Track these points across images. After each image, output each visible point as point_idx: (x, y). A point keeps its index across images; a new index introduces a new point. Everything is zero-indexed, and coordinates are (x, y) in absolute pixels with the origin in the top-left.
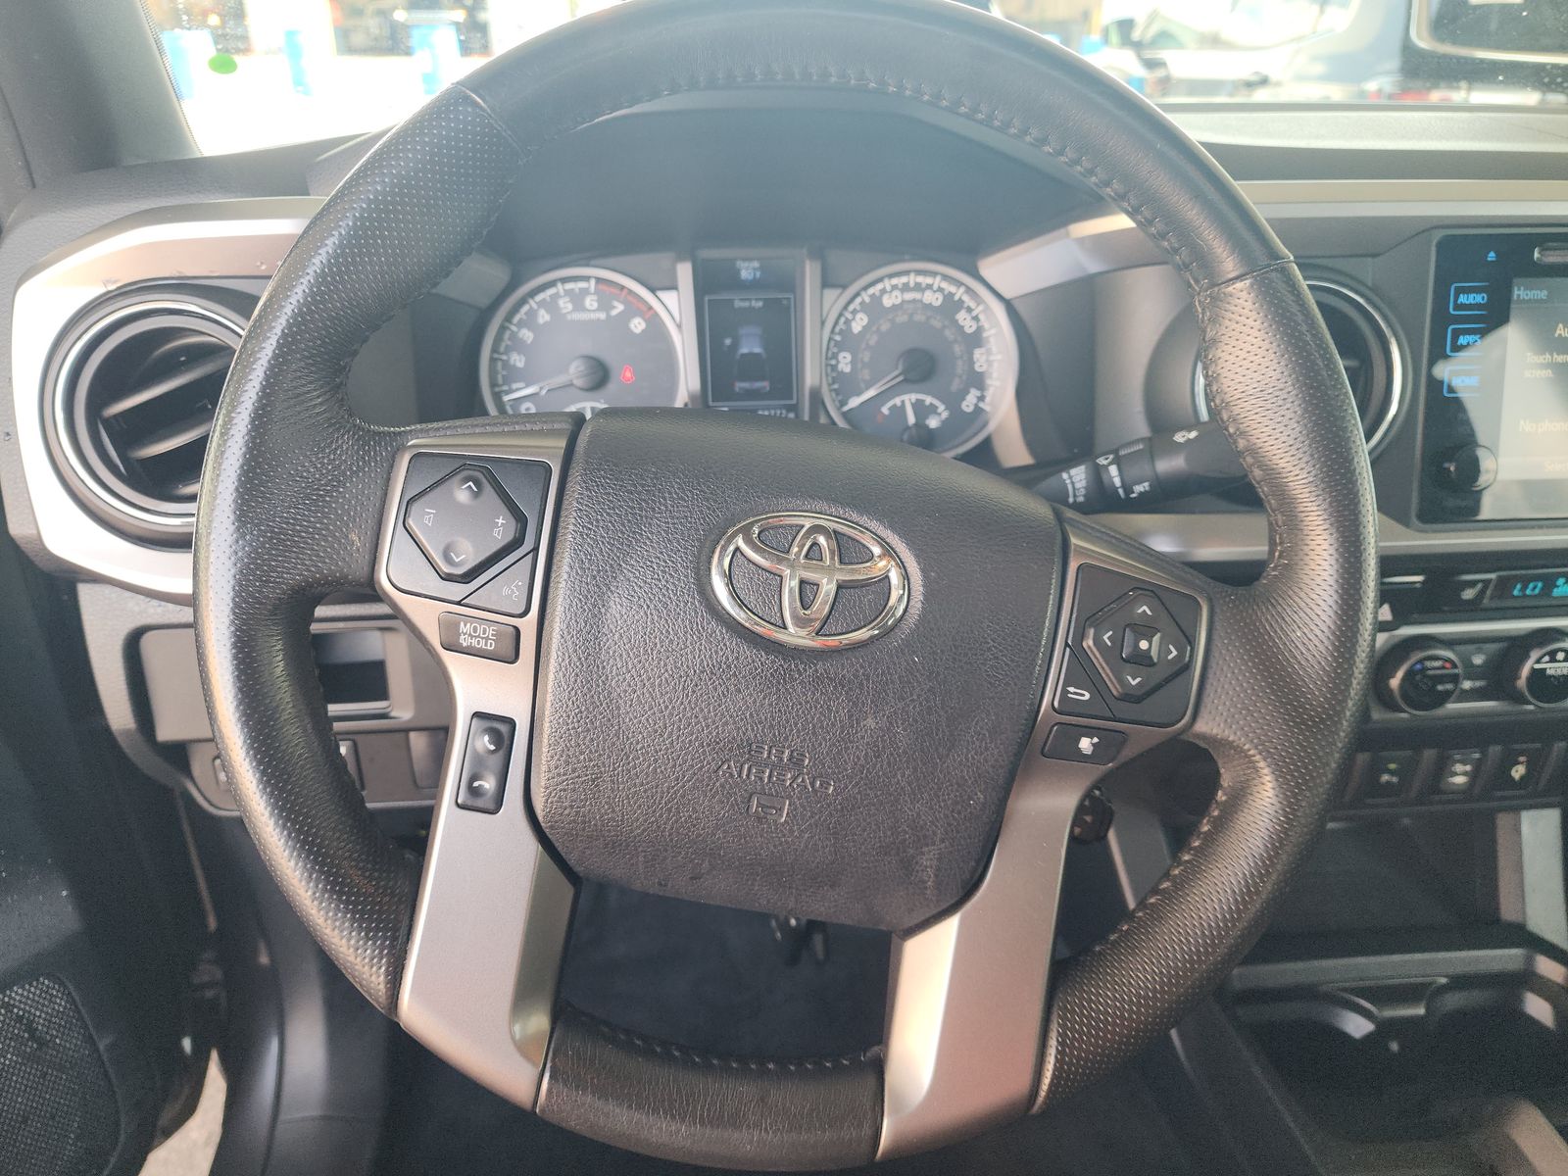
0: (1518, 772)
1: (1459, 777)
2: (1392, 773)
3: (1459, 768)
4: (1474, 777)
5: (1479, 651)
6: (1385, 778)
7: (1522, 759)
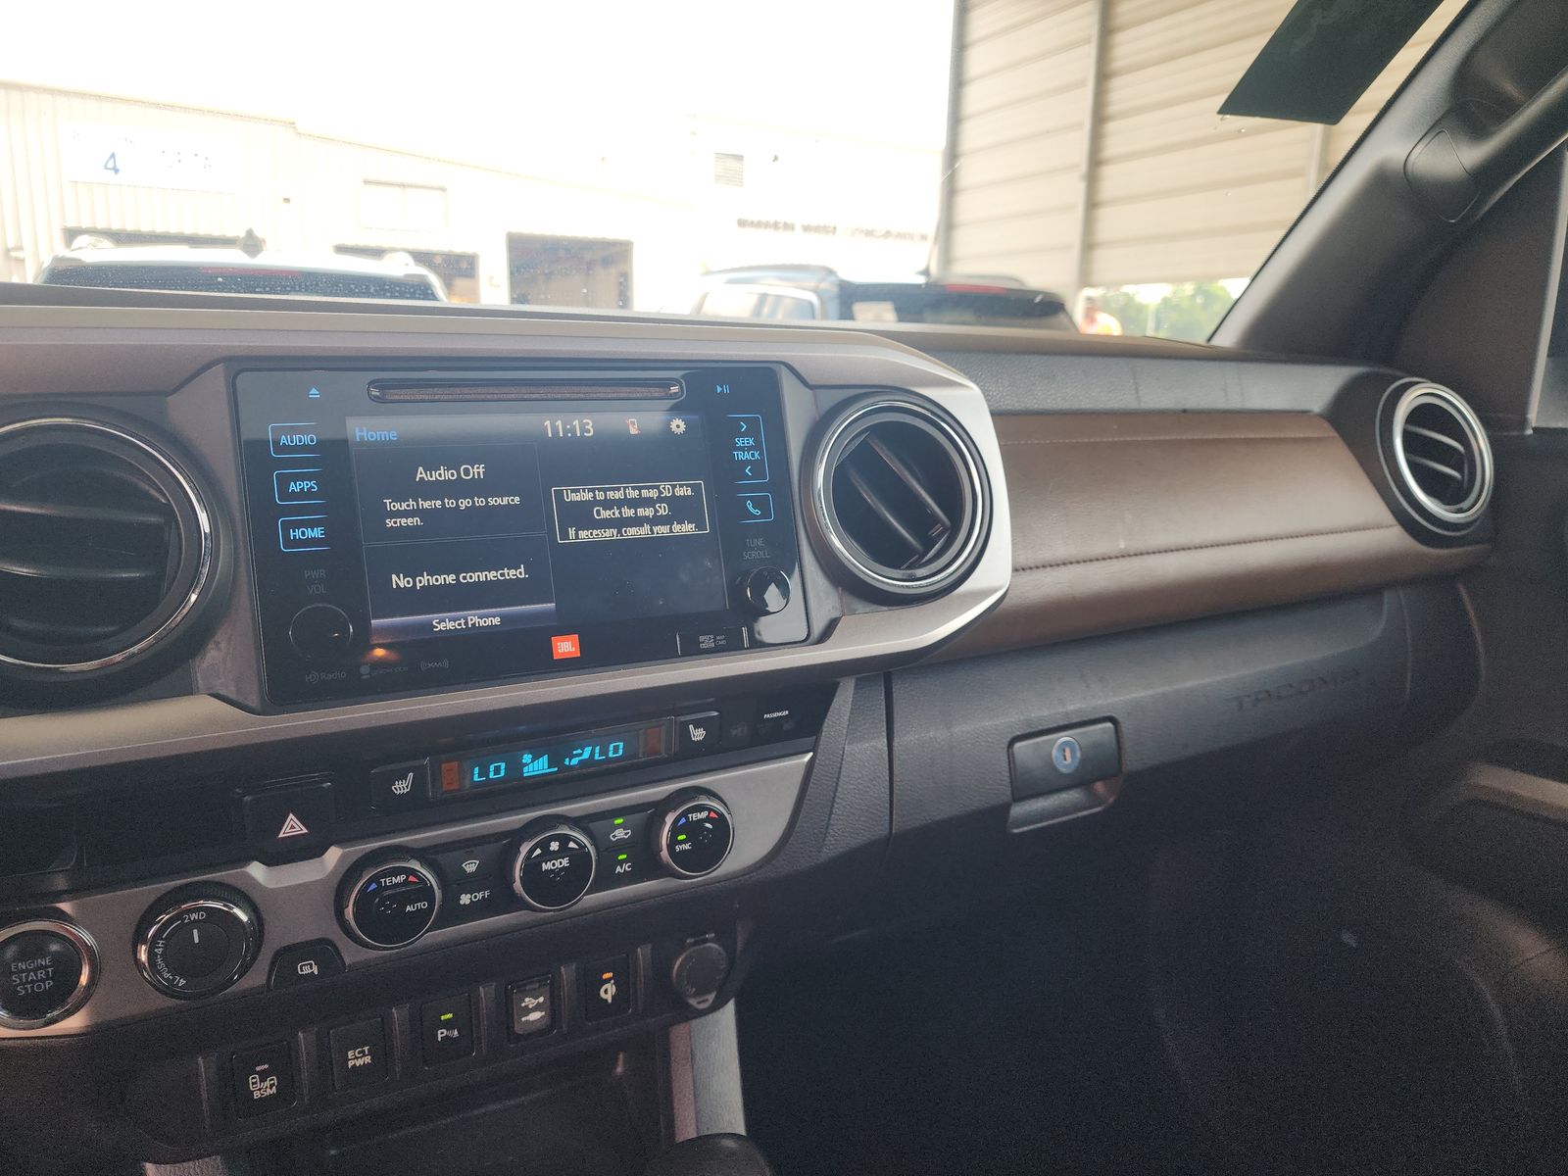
0: (608, 992)
1: (533, 1012)
2: (448, 1025)
3: (530, 1002)
4: (553, 1008)
5: (470, 856)
6: (441, 1034)
7: (606, 976)
